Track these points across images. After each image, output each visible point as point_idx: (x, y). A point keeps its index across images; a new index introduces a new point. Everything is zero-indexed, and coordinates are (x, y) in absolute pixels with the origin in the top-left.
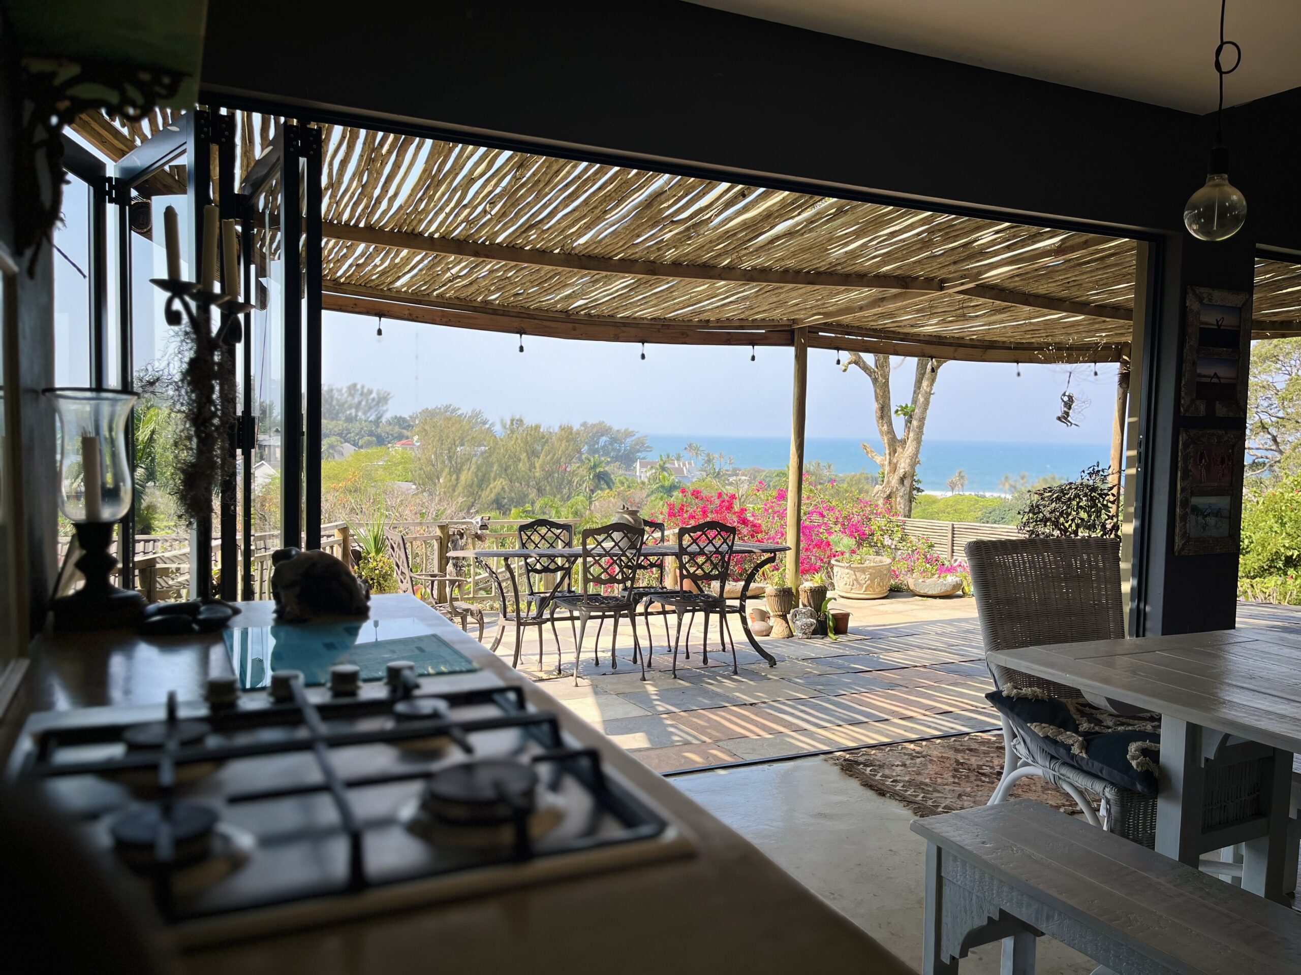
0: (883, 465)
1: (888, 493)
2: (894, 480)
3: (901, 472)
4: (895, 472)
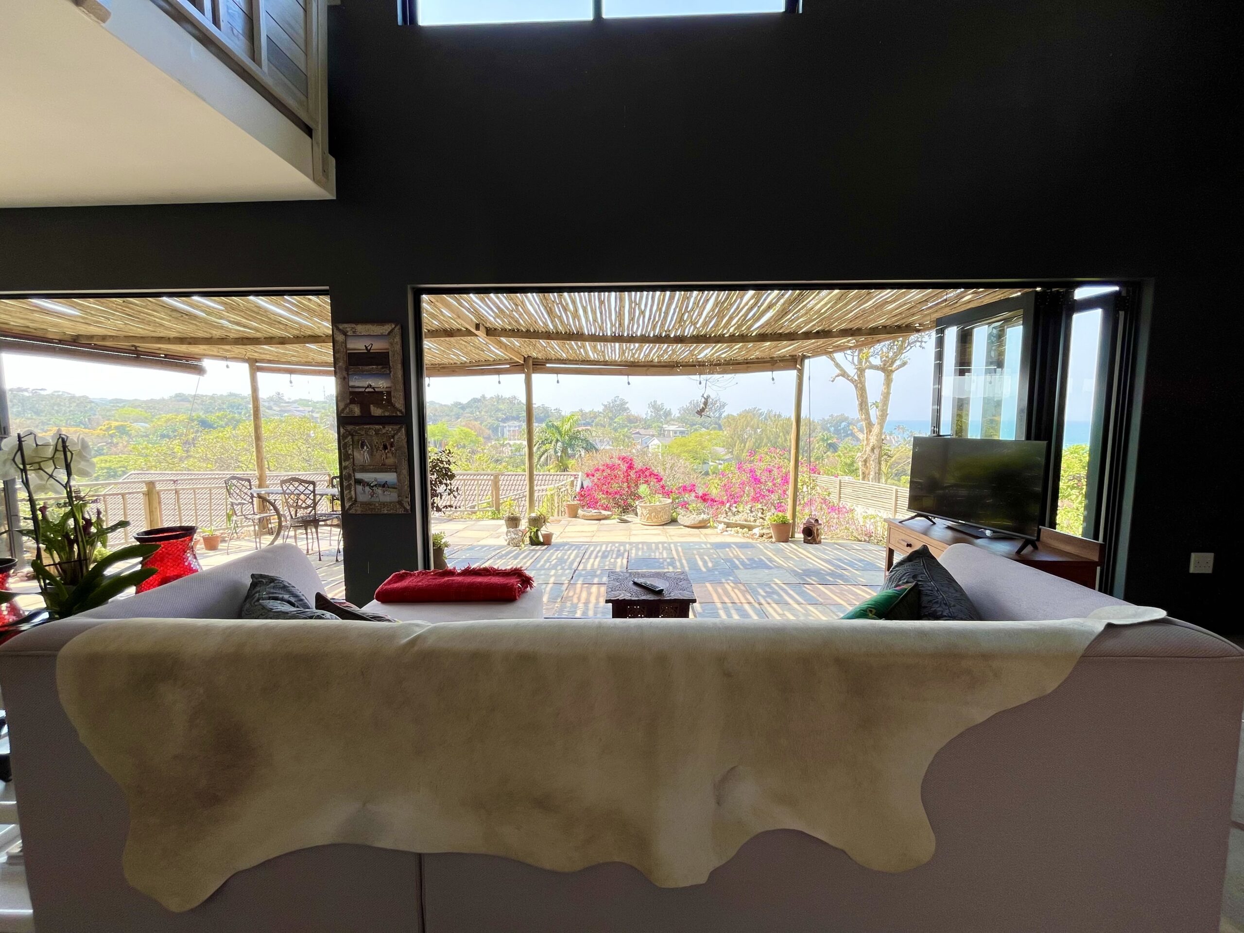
0: (864, 440)
1: (865, 458)
2: (869, 449)
3: (871, 444)
4: (868, 445)
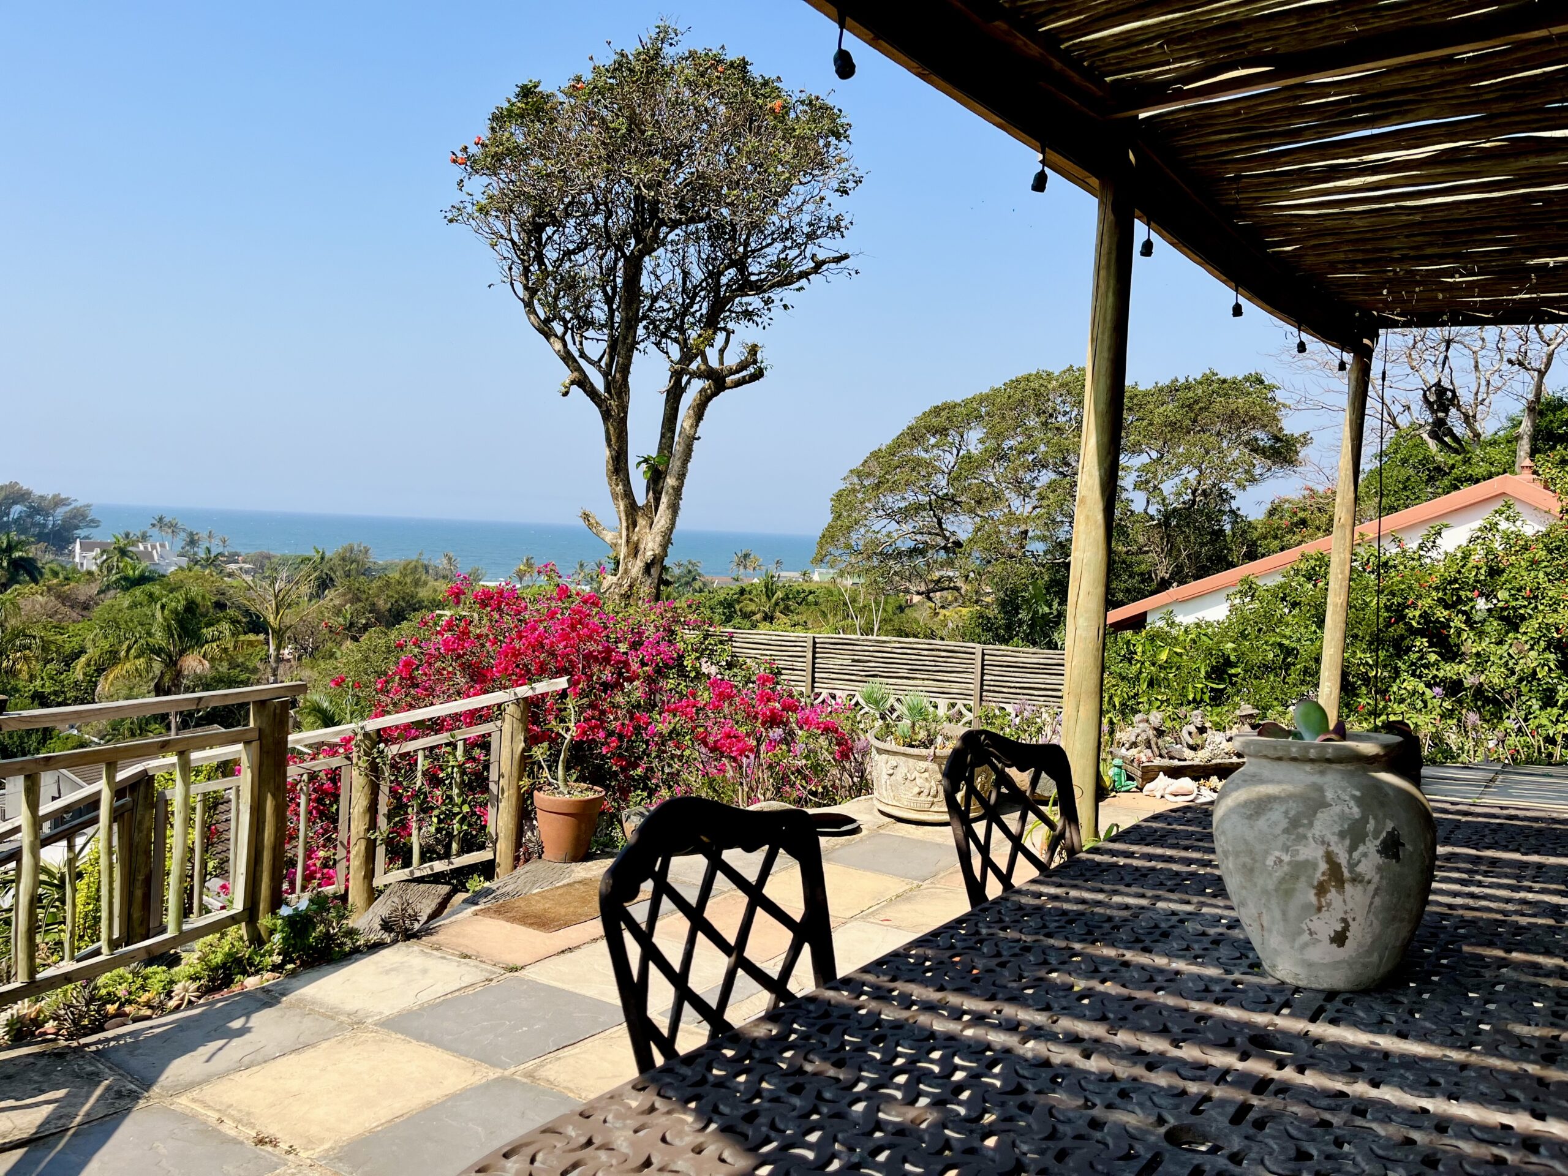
1: (626, 587)
2: (636, 567)
3: (646, 555)
4: (636, 555)
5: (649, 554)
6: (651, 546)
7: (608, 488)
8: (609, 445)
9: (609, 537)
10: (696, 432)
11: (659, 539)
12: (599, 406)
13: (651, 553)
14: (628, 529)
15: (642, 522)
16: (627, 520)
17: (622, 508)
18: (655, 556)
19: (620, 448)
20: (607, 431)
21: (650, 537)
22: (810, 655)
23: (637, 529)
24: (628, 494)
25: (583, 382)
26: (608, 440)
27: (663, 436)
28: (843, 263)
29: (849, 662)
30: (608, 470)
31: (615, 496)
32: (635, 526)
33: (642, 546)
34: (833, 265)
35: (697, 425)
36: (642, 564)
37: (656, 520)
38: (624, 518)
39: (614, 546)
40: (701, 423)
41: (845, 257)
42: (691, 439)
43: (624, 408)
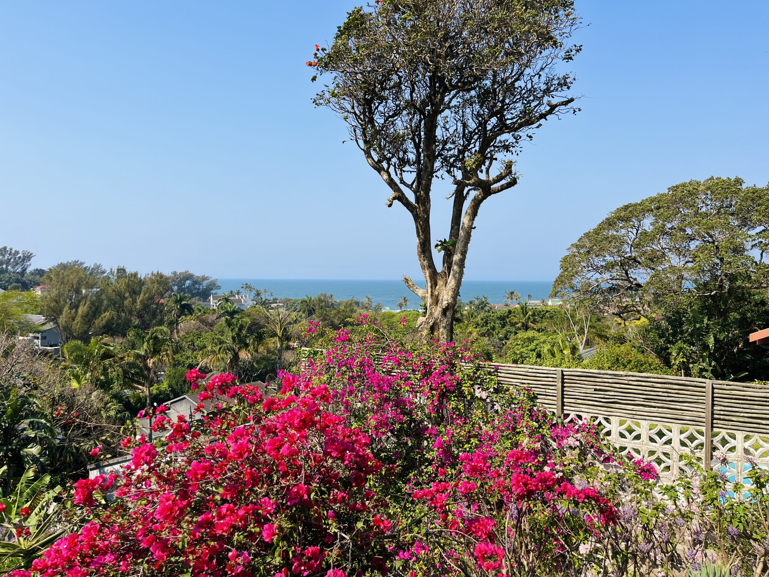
1: (431, 324)
2: (437, 312)
4: (437, 304)
5: (445, 303)
6: (446, 297)
7: (419, 263)
8: (419, 236)
9: (420, 292)
10: (473, 224)
11: (451, 293)
12: (412, 212)
13: (446, 302)
14: (431, 287)
15: (440, 283)
16: (431, 282)
17: (427, 274)
18: (448, 304)
19: (425, 237)
20: (417, 227)
21: (445, 293)
22: (560, 385)
23: (437, 287)
24: (431, 266)
25: (401, 198)
26: (418, 233)
27: (452, 228)
28: (570, 105)
29: (592, 391)
30: (418, 251)
31: (423, 267)
32: (436, 285)
33: (441, 298)
34: (563, 107)
35: (473, 220)
36: (440, 310)
37: (449, 281)
38: (429, 280)
39: (424, 298)
40: (476, 218)
41: (572, 100)
42: (471, 228)
43: (427, 212)
